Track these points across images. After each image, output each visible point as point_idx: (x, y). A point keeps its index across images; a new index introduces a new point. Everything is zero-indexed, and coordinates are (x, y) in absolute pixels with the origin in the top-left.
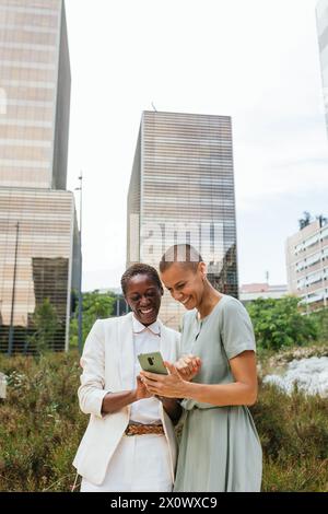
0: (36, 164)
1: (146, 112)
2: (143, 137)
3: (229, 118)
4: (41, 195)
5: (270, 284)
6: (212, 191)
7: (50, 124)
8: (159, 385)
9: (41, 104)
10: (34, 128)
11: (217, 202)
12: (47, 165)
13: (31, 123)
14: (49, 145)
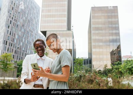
0: (63, 24)
1: (92, 7)
2: (91, 14)
3: (117, 7)
4: (65, 32)
5: (132, 56)
6: (113, 28)
7: (66, 13)
8: (37, 73)
9: (63, 8)
10: (62, 14)
11: (114, 31)
12: (66, 24)
13: (61, 13)
14: (66, 19)
